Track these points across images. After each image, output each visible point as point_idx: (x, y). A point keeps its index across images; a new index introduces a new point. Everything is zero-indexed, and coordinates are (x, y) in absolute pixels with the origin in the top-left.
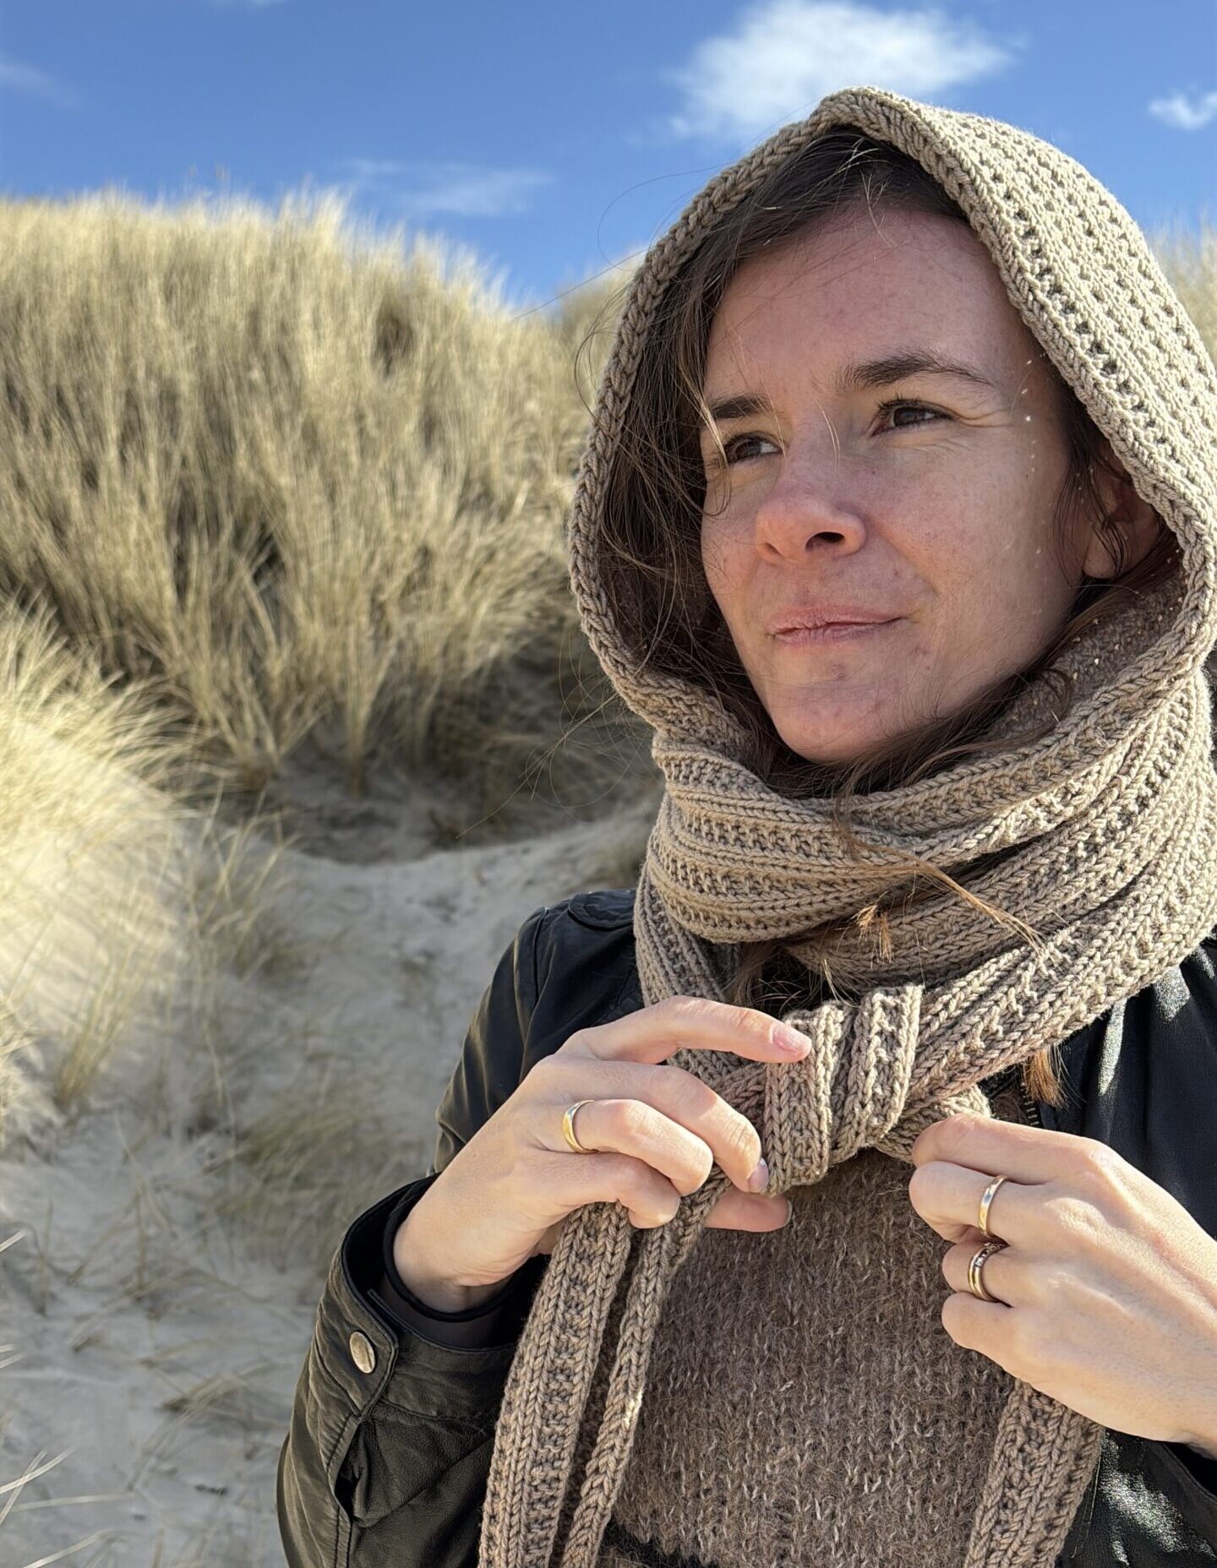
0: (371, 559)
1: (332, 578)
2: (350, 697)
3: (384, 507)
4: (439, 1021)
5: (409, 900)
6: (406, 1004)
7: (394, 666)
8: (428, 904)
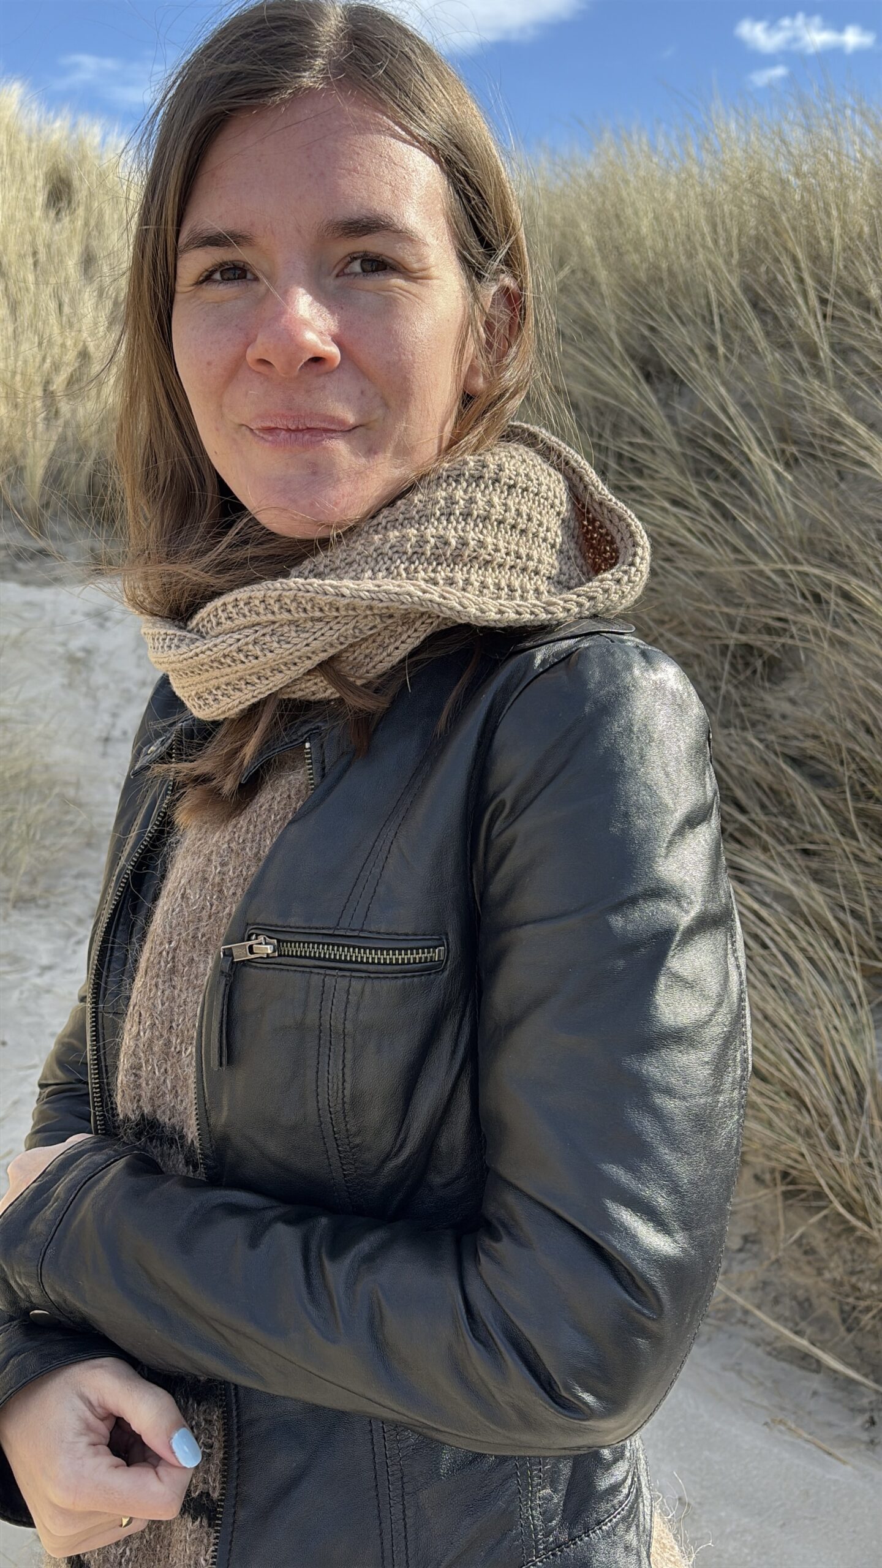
0: (44, 359)
1: (14, 373)
2: (29, 461)
3: (53, 319)
4: (94, 698)
5: (74, 612)
6: (70, 686)
7: (63, 439)
8: (88, 615)
